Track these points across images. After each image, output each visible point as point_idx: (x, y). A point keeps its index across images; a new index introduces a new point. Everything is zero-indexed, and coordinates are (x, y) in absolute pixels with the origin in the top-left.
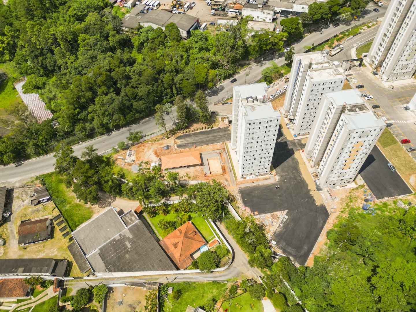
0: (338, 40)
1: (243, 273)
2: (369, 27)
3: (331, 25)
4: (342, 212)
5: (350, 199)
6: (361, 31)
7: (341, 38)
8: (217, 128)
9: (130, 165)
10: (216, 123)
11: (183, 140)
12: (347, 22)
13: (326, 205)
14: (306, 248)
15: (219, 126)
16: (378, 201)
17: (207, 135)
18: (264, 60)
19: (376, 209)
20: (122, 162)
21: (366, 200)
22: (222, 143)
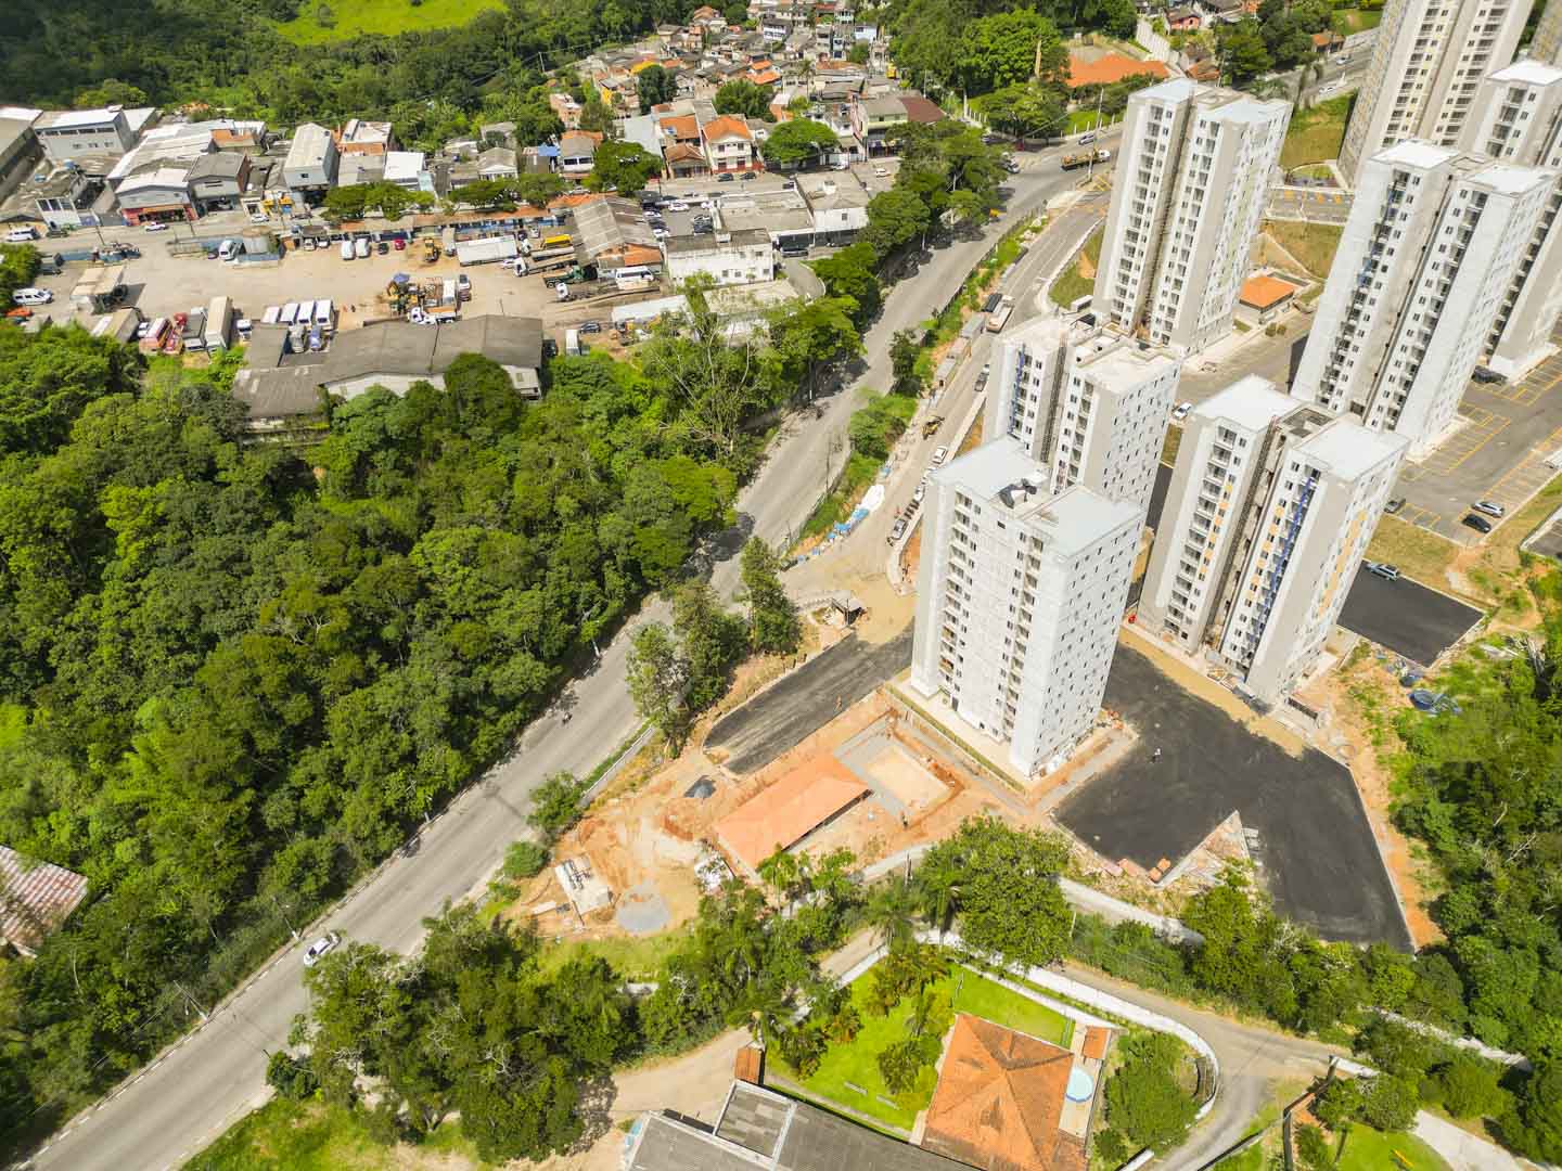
0: (985, 284)
1: (1273, 1080)
2: (1036, 230)
3: (931, 250)
4: (1376, 743)
5: (1361, 697)
6: (1024, 244)
7: (990, 276)
8: (821, 652)
9: (605, 916)
10: (808, 638)
11: (735, 739)
12: (969, 230)
13: (1316, 746)
14: (1373, 896)
15: (823, 645)
16: (1432, 671)
17: (803, 688)
18: (815, 398)
19: (1451, 693)
20: (567, 920)
21: (1406, 682)
22: (874, 693)
